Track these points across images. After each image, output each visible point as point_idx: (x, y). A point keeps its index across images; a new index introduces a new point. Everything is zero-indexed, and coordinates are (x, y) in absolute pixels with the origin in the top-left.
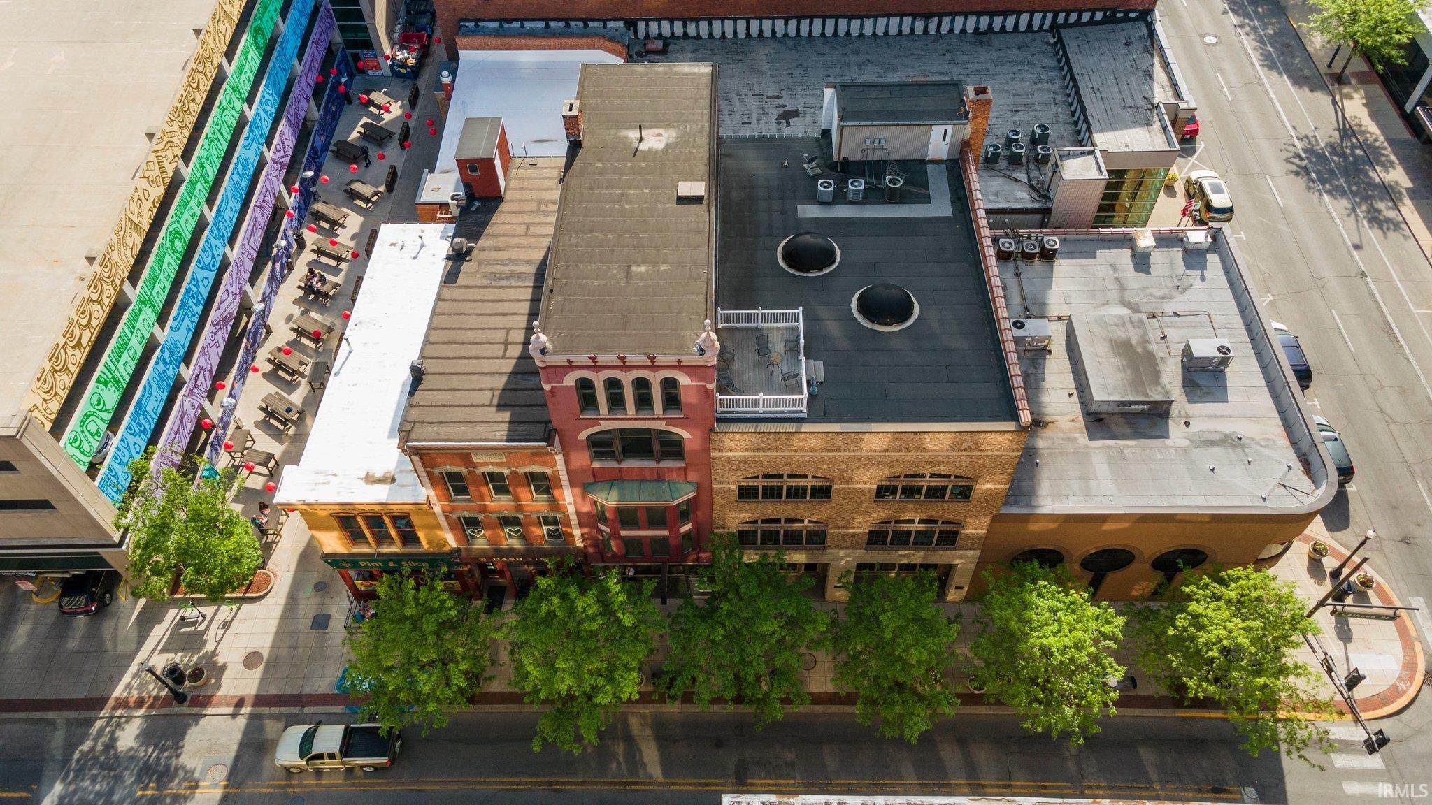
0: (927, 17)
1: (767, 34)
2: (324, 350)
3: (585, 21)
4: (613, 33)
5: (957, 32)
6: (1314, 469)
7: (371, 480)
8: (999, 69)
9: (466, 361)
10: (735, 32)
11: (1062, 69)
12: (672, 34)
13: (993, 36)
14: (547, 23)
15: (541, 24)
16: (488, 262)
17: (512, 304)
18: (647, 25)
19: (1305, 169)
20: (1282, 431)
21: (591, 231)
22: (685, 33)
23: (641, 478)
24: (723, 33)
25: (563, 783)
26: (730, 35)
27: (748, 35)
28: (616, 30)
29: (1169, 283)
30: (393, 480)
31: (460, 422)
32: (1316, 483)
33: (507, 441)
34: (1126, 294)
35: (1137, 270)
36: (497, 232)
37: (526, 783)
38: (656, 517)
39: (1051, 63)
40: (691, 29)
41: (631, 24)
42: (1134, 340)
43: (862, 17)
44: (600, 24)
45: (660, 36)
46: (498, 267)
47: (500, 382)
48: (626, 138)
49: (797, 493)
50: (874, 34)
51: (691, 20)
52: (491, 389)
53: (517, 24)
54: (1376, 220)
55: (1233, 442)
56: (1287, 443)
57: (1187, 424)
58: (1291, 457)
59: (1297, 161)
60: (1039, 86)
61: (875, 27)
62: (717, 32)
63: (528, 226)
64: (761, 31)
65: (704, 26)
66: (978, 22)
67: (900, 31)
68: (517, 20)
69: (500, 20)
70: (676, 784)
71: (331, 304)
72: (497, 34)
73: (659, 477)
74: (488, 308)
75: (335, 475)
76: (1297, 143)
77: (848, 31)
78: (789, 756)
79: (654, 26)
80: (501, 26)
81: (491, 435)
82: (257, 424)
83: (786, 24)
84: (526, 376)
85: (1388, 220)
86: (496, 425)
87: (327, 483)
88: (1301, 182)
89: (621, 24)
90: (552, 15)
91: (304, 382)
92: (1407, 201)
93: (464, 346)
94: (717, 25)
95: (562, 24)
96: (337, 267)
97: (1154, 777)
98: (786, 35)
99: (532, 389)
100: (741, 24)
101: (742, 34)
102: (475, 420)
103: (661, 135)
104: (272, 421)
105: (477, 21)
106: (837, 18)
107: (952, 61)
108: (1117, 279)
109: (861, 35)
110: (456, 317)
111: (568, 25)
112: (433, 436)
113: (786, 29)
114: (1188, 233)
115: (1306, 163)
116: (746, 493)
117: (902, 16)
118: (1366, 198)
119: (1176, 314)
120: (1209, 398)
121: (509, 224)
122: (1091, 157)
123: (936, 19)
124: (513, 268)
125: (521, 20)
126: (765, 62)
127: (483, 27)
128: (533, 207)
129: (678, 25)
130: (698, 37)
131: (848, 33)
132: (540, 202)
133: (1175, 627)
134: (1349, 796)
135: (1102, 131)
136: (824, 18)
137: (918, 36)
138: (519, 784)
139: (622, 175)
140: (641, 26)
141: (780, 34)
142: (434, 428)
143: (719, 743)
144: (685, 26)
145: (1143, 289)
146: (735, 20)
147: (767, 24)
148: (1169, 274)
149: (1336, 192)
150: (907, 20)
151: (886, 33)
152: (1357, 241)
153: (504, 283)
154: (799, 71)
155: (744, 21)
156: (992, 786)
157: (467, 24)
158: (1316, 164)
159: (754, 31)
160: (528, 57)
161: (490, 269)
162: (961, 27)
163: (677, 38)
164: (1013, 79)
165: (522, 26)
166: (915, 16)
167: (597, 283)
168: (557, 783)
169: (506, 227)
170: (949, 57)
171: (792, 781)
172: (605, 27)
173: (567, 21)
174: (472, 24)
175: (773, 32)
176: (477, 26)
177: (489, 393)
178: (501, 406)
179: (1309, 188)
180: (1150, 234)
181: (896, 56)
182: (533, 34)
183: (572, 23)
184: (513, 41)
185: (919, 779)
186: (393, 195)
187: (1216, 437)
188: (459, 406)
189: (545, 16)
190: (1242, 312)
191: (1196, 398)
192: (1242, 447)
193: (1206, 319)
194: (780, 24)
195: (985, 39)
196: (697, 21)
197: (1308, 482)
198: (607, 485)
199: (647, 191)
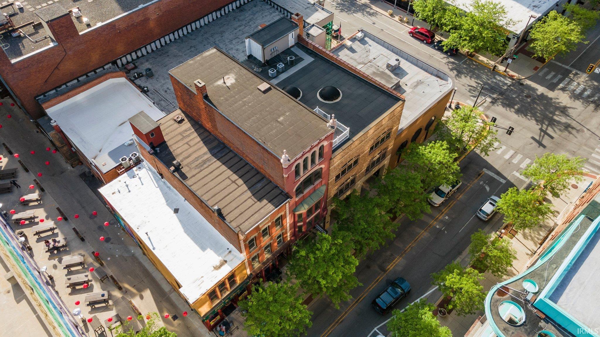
0: (220, 9)
1: (168, 42)
2: (88, 265)
3: (94, 71)
4: (110, 70)
5: (231, 11)
6: (442, 77)
7: (217, 268)
8: (256, 16)
9: (228, 197)
10: (156, 47)
11: (274, 7)
12: (132, 59)
13: (243, 7)
14: (78, 80)
15: (76, 81)
16: (190, 163)
17: (218, 170)
18: (121, 60)
19: (342, 9)
20: (426, 73)
21: (250, 118)
22: (137, 57)
23: (310, 194)
24: (152, 49)
25: (341, 318)
26: (155, 49)
27: (162, 46)
28: (110, 68)
29: (364, 52)
30: (226, 261)
31: (253, 215)
32: (447, 80)
33: (276, 207)
34: (358, 61)
35: (353, 53)
36: (179, 153)
37: (330, 329)
38: (317, 206)
39: (269, 7)
40: (139, 54)
41: (114, 63)
42: (375, 71)
43: (199, 20)
44: (102, 69)
45: (128, 63)
46: (196, 162)
47: (249, 194)
48: (219, 85)
49: (350, 167)
50: (205, 24)
51: (138, 50)
52: (249, 198)
53: (64, 86)
54: (371, 14)
55: (419, 83)
56: (430, 75)
57: (406, 85)
58: (434, 78)
59: (338, 8)
60: (272, 15)
61: (204, 22)
62: (149, 50)
63: (187, 143)
64: (166, 42)
65: (143, 50)
66: (236, 4)
67: (213, 19)
68: (63, 84)
69: (55, 88)
70: (370, 288)
71: (69, 248)
72: (57, 95)
73: (314, 190)
74: (211, 176)
75: (202, 277)
76: (333, 3)
77: (196, 27)
78: (389, 253)
79: (124, 59)
80: (57, 91)
81: (269, 210)
82: (90, 313)
83: (174, 35)
84: (255, 186)
85: (373, 13)
86: (266, 207)
87: (203, 282)
88: (344, 14)
89: (110, 65)
90: (79, 75)
91: (93, 283)
92: (372, 6)
93: (220, 193)
94: (148, 47)
95: (85, 77)
96: (53, 234)
97: (466, 183)
98: (175, 39)
99: (262, 188)
100: (158, 42)
101: (159, 47)
102: (257, 210)
103: (229, 78)
104: (97, 306)
105: (44, 94)
106: (190, 24)
107: (239, 20)
108: (351, 58)
109: (201, 26)
110: (204, 187)
111: (87, 76)
112: (250, 225)
113: (174, 37)
114: (357, 35)
115: (341, 8)
116: (338, 177)
117: (211, 13)
118: (363, 10)
119: (374, 59)
120: (403, 76)
121: (179, 148)
122: (314, 27)
123: (223, 9)
124: (202, 159)
125: (65, 84)
126: (178, 52)
127: (48, 95)
128: (180, 137)
129: (134, 54)
130: (143, 55)
131: (196, 28)
132: (180, 134)
133: (453, 136)
134: (500, 154)
135: (307, 19)
136: (186, 26)
137: (220, 18)
138: (329, 331)
139: (234, 97)
140: (119, 62)
141: (173, 40)
142: (247, 223)
143: (368, 267)
144: (136, 53)
145: (360, 57)
146: (154, 42)
147: (167, 38)
148: (361, 49)
149: (355, 12)
150: (214, 14)
151: (209, 22)
152: (372, 22)
153: (205, 166)
154: (193, 49)
155: (158, 41)
156: (439, 216)
157: (39, 98)
158: (343, 7)
159: (163, 43)
160: (80, 97)
161: (193, 165)
162: (231, 8)
163: (135, 60)
164: (263, 17)
165: (67, 86)
166: (216, 11)
167: (274, 131)
168: (339, 320)
169: (179, 149)
170: (237, 20)
171: (396, 259)
172: (104, 69)
173: (86, 74)
174: (42, 96)
175: (170, 40)
176: (45, 96)
177: (250, 199)
178: (260, 200)
179: (348, 14)
180: (348, 41)
181: (220, 28)
182: (74, 88)
183: (89, 74)
184: (70, 93)
185: (423, 229)
186: (46, 191)
187: (415, 84)
188: (245, 211)
189: (76, 77)
190: (388, 48)
191: (401, 77)
192: (423, 82)
193: (382, 56)
194: (171, 36)
195: (241, 8)
196: (140, 49)
197: (444, 81)
198: (301, 205)
199: (249, 96)
